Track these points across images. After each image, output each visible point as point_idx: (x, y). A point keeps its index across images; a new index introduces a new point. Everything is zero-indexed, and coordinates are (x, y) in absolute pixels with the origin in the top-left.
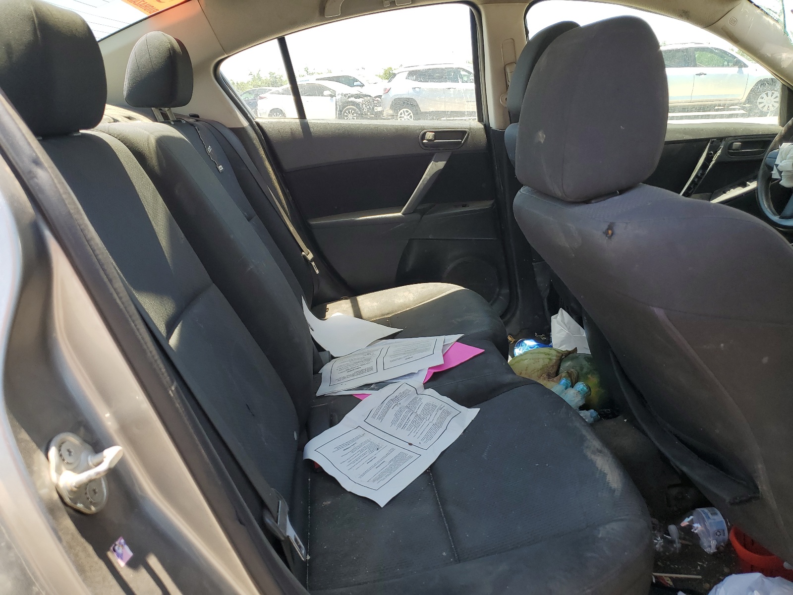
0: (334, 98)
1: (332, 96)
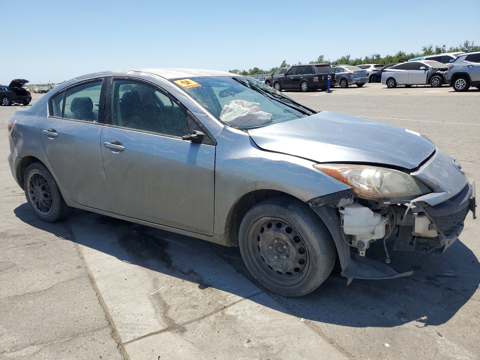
1: (426, 70)
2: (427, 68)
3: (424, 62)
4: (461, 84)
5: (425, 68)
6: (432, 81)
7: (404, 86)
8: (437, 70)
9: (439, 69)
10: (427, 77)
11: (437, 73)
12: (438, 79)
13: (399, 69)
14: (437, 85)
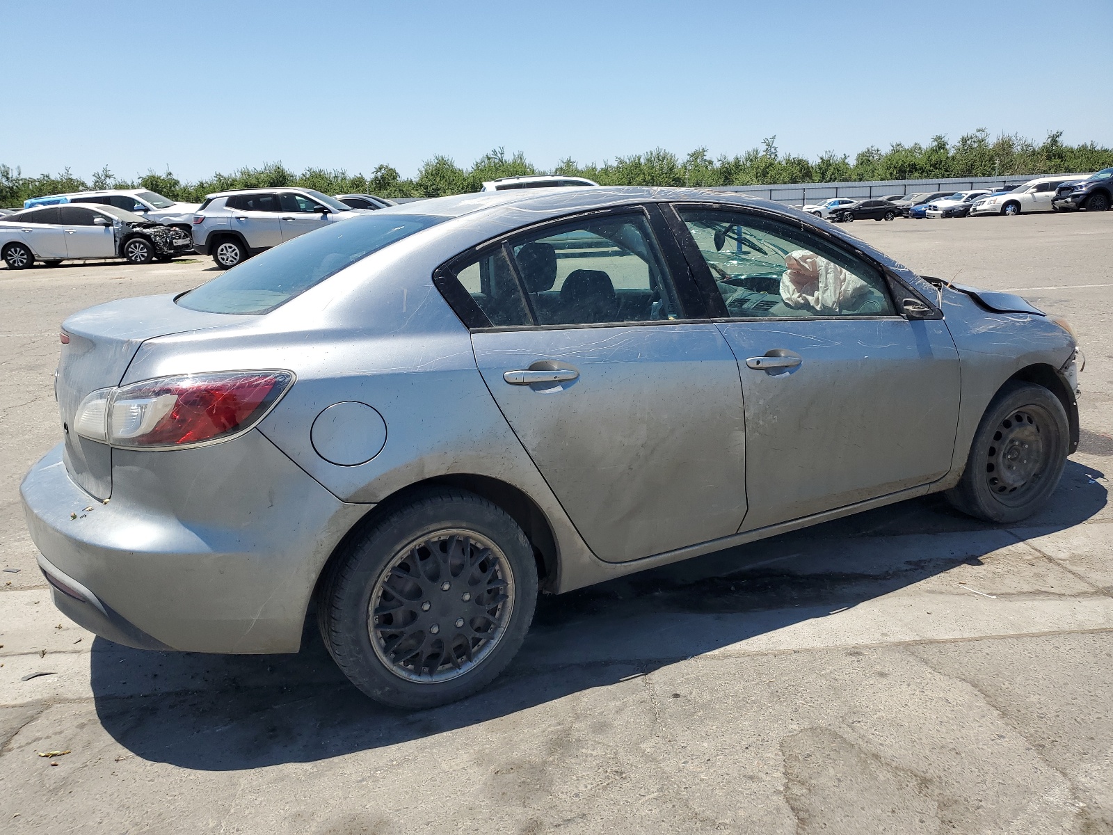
0: (111, 228)
1: (107, 225)
2: (108, 223)
3: (98, 208)
4: (230, 254)
5: (105, 222)
6: (130, 249)
7: (42, 263)
8: (134, 227)
9: (139, 225)
10: (115, 241)
11: (137, 233)
12: (142, 246)
13: (32, 222)
14: (143, 259)
